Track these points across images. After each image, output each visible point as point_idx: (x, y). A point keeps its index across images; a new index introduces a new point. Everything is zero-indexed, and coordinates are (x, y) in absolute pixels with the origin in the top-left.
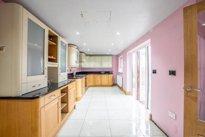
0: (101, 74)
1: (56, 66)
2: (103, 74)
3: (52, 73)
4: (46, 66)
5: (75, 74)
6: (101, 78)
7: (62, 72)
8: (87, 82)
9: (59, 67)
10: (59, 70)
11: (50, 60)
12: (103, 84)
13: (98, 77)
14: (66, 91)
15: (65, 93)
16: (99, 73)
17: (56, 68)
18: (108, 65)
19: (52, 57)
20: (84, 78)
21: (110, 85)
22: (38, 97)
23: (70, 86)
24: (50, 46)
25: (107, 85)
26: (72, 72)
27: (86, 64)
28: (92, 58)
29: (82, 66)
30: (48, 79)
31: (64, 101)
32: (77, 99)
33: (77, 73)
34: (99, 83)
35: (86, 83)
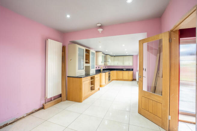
0: (124, 70)
1: (89, 65)
2: (125, 71)
3: (87, 69)
4: (84, 66)
5: (102, 70)
6: (123, 74)
7: (92, 68)
8: (111, 76)
9: (91, 66)
10: (91, 68)
11: (86, 63)
12: (124, 79)
13: (120, 73)
14: (94, 78)
15: (93, 79)
16: (122, 70)
17: (89, 66)
18: (129, 63)
19: (87, 61)
20: (108, 73)
21: (130, 79)
22: (82, 77)
23: (96, 76)
24: (86, 55)
25: (128, 80)
26: (100, 69)
27: (111, 63)
28: (116, 58)
29: (107, 64)
30: (85, 72)
31: (92, 83)
32: (101, 86)
33: (104, 70)
34: (121, 78)
35: (109, 77)
